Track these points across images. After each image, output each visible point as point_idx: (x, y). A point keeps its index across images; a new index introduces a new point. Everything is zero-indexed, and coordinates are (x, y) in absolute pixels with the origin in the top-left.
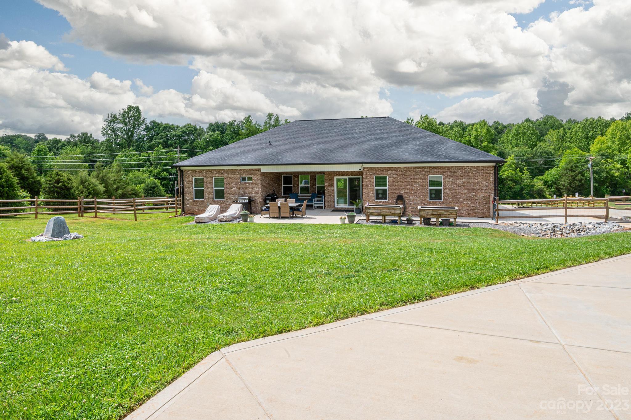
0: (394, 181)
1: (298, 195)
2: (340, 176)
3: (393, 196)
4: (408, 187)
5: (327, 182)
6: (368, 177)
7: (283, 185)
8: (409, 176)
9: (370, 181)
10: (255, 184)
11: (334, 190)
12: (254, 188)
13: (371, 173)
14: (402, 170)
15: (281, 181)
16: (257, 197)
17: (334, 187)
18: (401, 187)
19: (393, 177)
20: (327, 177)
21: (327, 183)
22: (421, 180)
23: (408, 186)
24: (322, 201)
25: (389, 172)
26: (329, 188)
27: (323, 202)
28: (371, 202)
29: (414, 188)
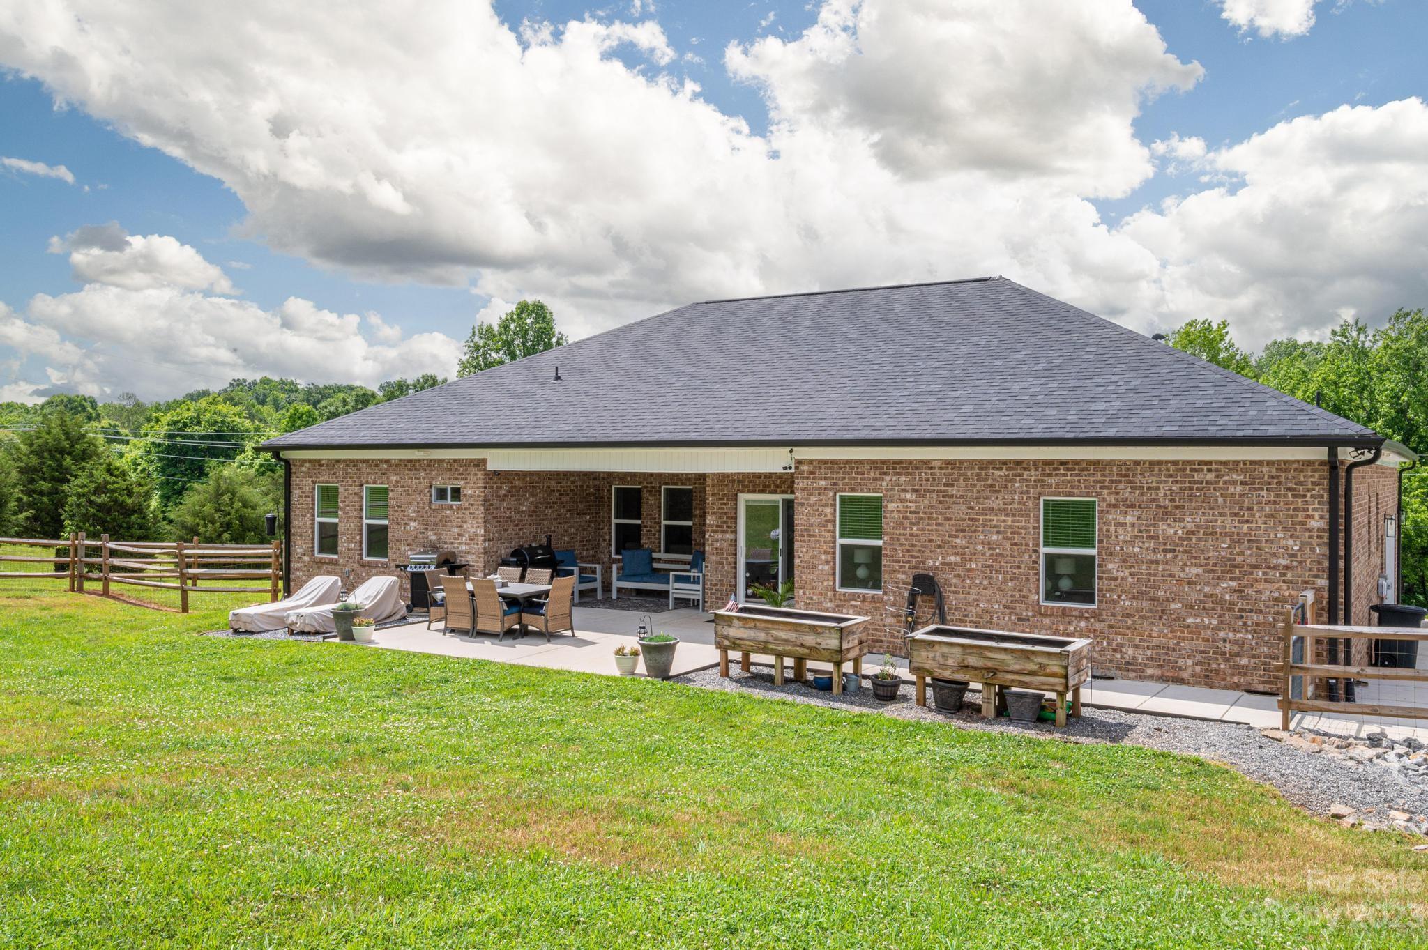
0: (907, 518)
1: (655, 555)
2: (754, 492)
3: (902, 577)
4: (958, 541)
5: (713, 513)
6: (813, 499)
7: (614, 521)
8: (961, 497)
9: (820, 515)
10: (467, 512)
11: (734, 543)
12: (465, 526)
13: (823, 483)
14: (936, 471)
15: (610, 506)
16: (474, 556)
17: (735, 532)
18: (931, 541)
19: (902, 501)
20: (713, 495)
21: (714, 518)
22: (1007, 515)
23: (956, 537)
24: (696, 581)
25: (888, 478)
26: (720, 536)
27: (699, 587)
28: (820, 594)
29: (980, 548)
